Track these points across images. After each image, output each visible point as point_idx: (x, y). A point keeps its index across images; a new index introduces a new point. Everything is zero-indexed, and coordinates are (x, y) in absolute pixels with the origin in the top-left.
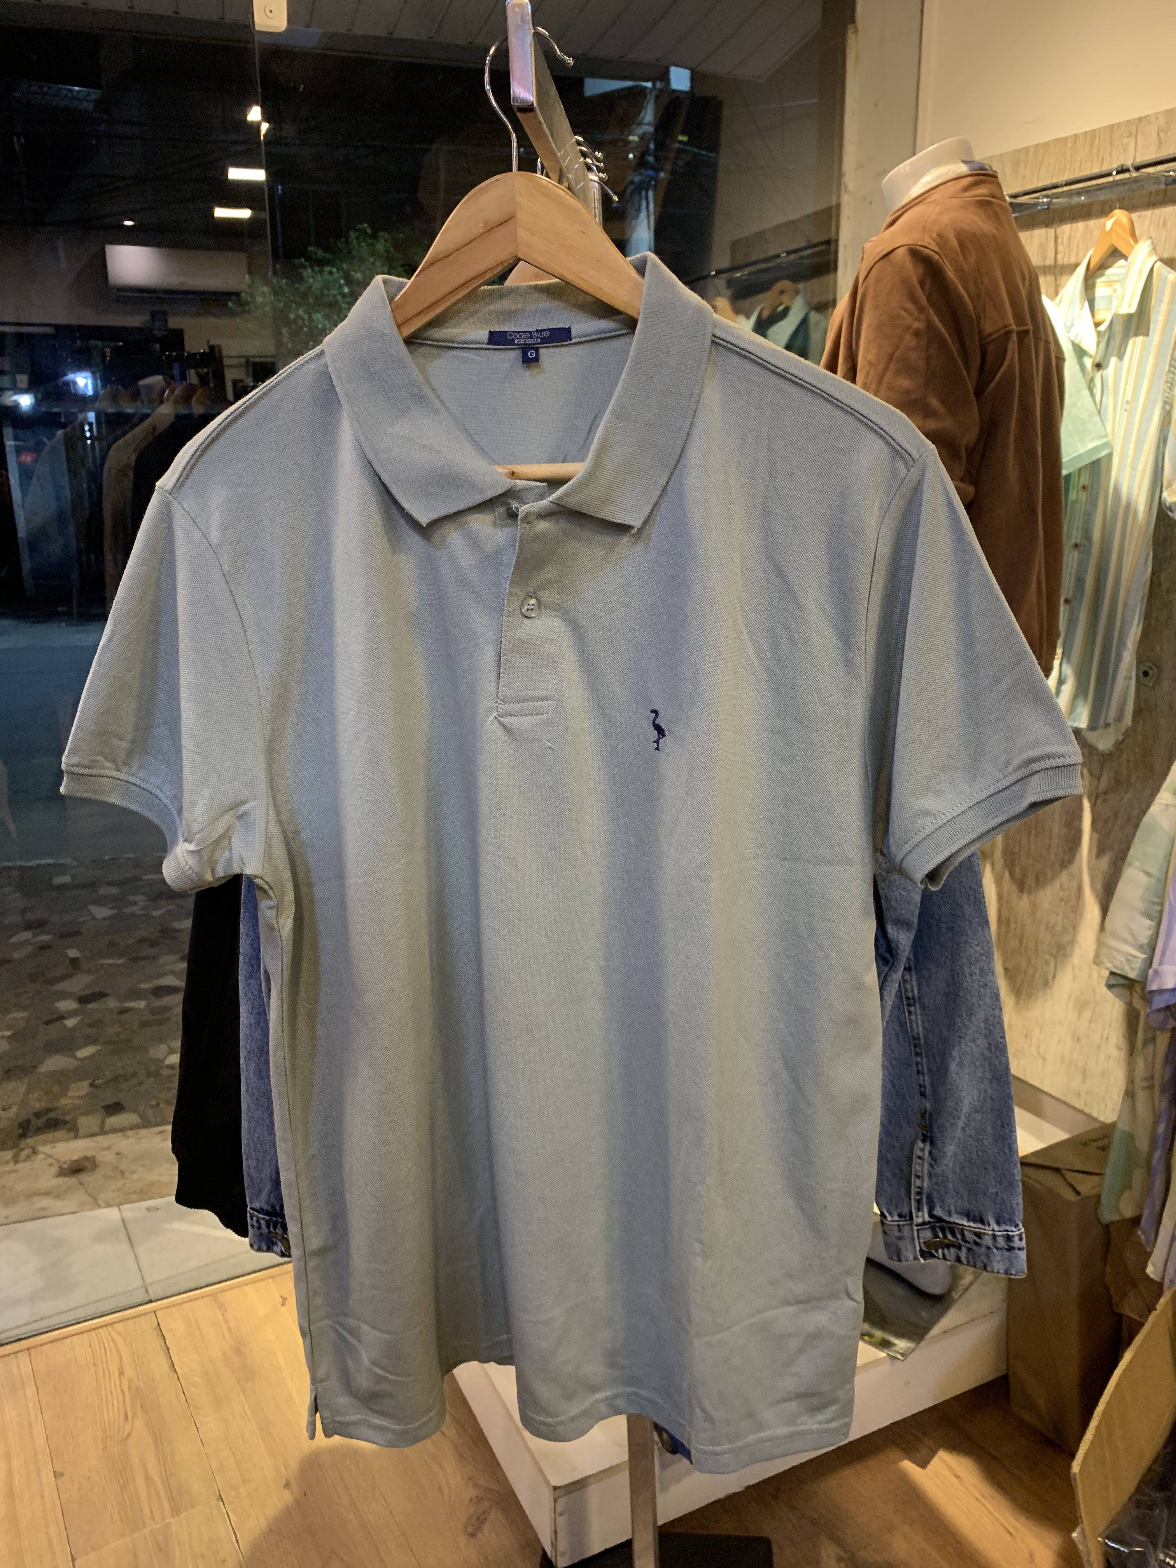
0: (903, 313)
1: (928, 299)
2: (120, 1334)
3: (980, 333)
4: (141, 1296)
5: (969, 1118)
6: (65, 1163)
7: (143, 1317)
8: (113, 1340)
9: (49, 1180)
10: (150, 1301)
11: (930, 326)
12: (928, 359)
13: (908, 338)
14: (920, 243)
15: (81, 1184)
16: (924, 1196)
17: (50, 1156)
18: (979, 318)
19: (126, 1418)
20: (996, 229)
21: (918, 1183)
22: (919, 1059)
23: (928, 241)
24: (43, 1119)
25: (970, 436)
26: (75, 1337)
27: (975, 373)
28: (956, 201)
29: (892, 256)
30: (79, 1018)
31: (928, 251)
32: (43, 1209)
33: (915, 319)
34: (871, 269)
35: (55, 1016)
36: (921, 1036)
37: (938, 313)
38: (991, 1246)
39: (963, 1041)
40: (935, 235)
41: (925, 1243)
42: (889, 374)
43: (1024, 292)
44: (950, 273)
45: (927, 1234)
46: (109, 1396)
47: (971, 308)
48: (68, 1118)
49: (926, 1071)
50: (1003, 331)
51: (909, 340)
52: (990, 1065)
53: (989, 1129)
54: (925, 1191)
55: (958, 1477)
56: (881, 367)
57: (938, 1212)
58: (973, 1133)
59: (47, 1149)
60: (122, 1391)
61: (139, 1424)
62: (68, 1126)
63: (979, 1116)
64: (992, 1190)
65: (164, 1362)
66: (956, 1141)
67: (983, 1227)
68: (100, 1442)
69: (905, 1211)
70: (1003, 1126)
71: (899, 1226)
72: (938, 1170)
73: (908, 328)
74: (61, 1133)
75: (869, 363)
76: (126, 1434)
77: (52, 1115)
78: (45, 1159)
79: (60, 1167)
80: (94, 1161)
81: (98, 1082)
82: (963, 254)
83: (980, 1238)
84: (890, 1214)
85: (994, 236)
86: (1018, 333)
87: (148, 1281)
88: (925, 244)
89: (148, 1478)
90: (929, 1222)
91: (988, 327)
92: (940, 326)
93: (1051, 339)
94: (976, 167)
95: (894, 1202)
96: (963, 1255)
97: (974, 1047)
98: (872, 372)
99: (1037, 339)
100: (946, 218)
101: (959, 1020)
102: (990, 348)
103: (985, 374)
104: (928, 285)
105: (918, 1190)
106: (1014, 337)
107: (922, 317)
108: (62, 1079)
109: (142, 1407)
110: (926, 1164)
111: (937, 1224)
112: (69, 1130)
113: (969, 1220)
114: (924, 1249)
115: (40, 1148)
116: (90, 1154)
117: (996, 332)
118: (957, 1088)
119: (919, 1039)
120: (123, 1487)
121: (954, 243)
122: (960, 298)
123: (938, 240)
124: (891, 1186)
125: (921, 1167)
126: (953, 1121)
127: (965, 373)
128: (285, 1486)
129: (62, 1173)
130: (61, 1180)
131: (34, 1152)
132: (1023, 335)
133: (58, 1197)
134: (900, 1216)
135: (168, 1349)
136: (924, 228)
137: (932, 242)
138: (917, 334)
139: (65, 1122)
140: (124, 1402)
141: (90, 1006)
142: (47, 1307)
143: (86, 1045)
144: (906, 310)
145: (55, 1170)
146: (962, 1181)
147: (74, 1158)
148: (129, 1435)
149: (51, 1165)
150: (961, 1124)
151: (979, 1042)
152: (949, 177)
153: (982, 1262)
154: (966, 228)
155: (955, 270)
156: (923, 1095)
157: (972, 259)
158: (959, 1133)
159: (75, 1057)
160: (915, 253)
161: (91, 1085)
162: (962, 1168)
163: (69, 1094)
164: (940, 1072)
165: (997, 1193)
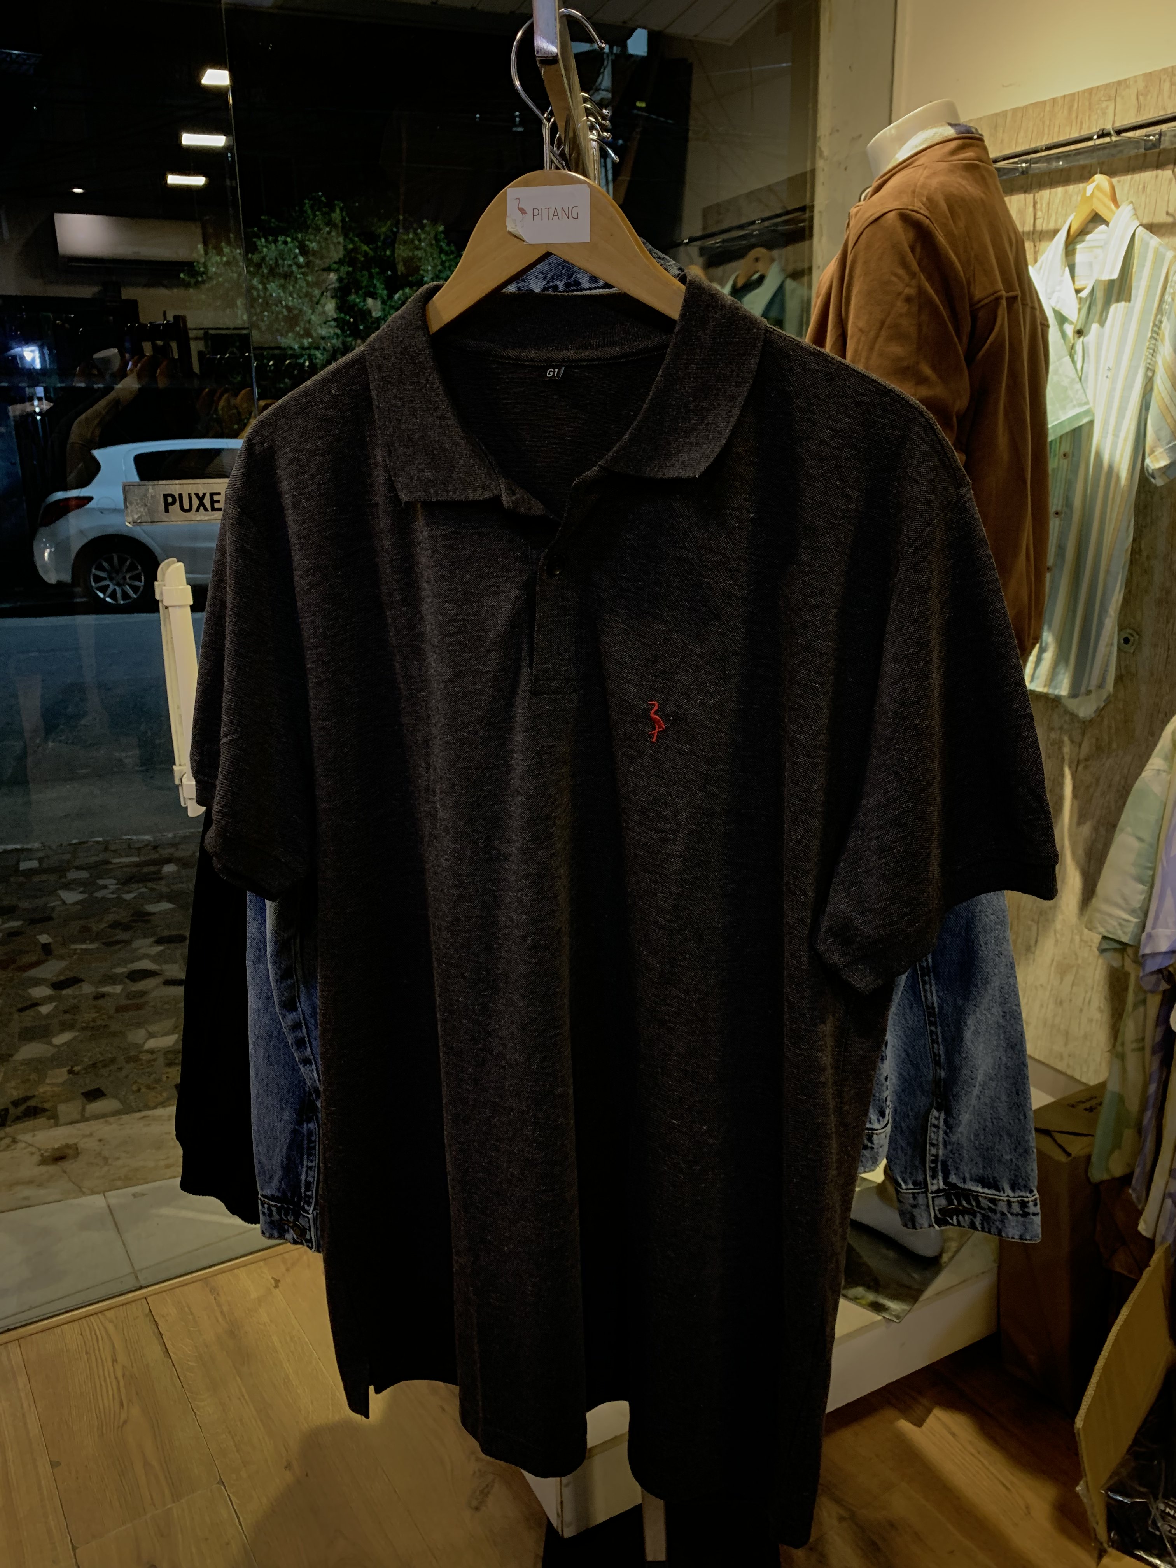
0: (894, 279)
1: (919, 265)
2: (111, 1321)
3: (971, 298)
4: (131, 1283)
5: (984, 1086)
6: (46, 1151)
7: (133, 1304)
8: (105, 1328)
9: (29, 1168)
10: (141, 1288)
11: (921, 291)
12: (920, 326)
13: (899, 304)
14: (910, 207)
15: (65, 1172)
16: (939, 1164)
17: (32, 1145)
18: (969, 284)
19: (122, 1404)
20: (985, 193)
21: (934, 1151)
22: (933, 1028)
23: (918, 205)
24: (23, 1107)
25: (961, 403)
26: (66, 1326)
27: (965, 339)
28: (944, 165)
29: (882, 221)
30: (54, 1004)
31: (918, 215)
32: (26, 1198)
33: (907, 285)
34: (862, 233)
35: (29, 1003)
36: (936, 1005)
37: (929, 279)
38: (1005, 1211)
39: (977, 1009)
40: (925, 199)
41: (939, 1210)
42: (881, 340)
43: (1011, 257)
44: (941, 238)
45: (942, 1202)
46: (103, 1383)
47: (962, 274)
48: (47, 1106)
49: (940, 1041)
50: (993, 297)
51: (900, 306)
52: (1005, 1032)
53: (1004, 1098)
54: (941, 1158)
55: (953, 1435)
56: (872, 334)
57: (953, 1179)
58: (987, 1101)
59: (28, 1137)
60: (116, 1378)
61: (135, 1411)
62: (48, 1113)
63: (993, 1084)
64: (1008, 1157)
65: (157, 1348)
66: (971, 1108)
67: (997, 1193)
68: (96, 1429)
69: (920, 1178)
70: (1018, 1094)
71: (913, 1194)
72: (954, 1138)
73: (900, 294)
74: (41, 1121)
75: (861, 330)
76: (122, 1420)
77: (32, 1103)
78: (25, 1148)
79: (42, 1155)
80: (77, 1149)
81: (76, 1069)
82: (953, 219)
83: (995, 1205)
84: (905, 1183)
85: (982, 201)
86: (1007, 298)
87: (137, 1267)
88: (915, 209)
89: (146, 1464)
90: (944, 1190)
91: (978, 293)
92: (931, 291)
93: (1037, 306)
94: (963, 129)
95: (908, 1171)
96: (978, 1222)
97: (989, 1016)
98: (863, 338)
99: (1024, 305)
100: (934, 182)
101: (974, 989)
102: (981, 314)
103: (976, 340)
104: (918, 250)
105: (932, 1158)
106: (1004, 302)
107: (914, 283)
108: (39, 1066)
109: (137, 1394)
110: (941, 1133)
111: (951, 1191)
112: (49, 1118)
113: (983, 1187)
114: (939, 1216)
115: (20, 1137)
116: (71, 1141)
117: (986, 298)
118: (972, 1056)
119: (933, 1008)
120: (122, 1474)
121: (944, 207)
122: (952, 263)
123: (928, 205)
124: (906, 1154)
125: (936, 1135)
126: (969, 1090)
127: (956, 340)
128: (286, 1467)
129: (44, 1161)
130: (44, 1169)
131: (14, 1141)
132: (1012, 300)
133: (40, 1185)
134: (915, 1183)
135: (161, 1334)
136: (914, 192)
137: (922, 206)
138: (908, 300)
139: (44, 1110)
140: (119, 1388)
141: (64, 992)
142: (35, 1297)
143: (62, 1031)
144: (896, 275)
145: (36, 1158)
146: (977, 1149)
147: (56, 1146)
148: (125, 1422)
149: (32, 1154)
150: (976, 1092)
151: (994, 1010)
152: (936, 140)
153: (997, 1228)
154: (956, 192)
155: (945, 235)
156: (937, 1063)
157: (962, 224)
158: (974, 1102)
159: (50, 1043)
160: (905, 217)
161: (70, 1072)
162: (977, 1135)
163: (48, 1081)
164: (955, 1042)
165: (1011, 1160)
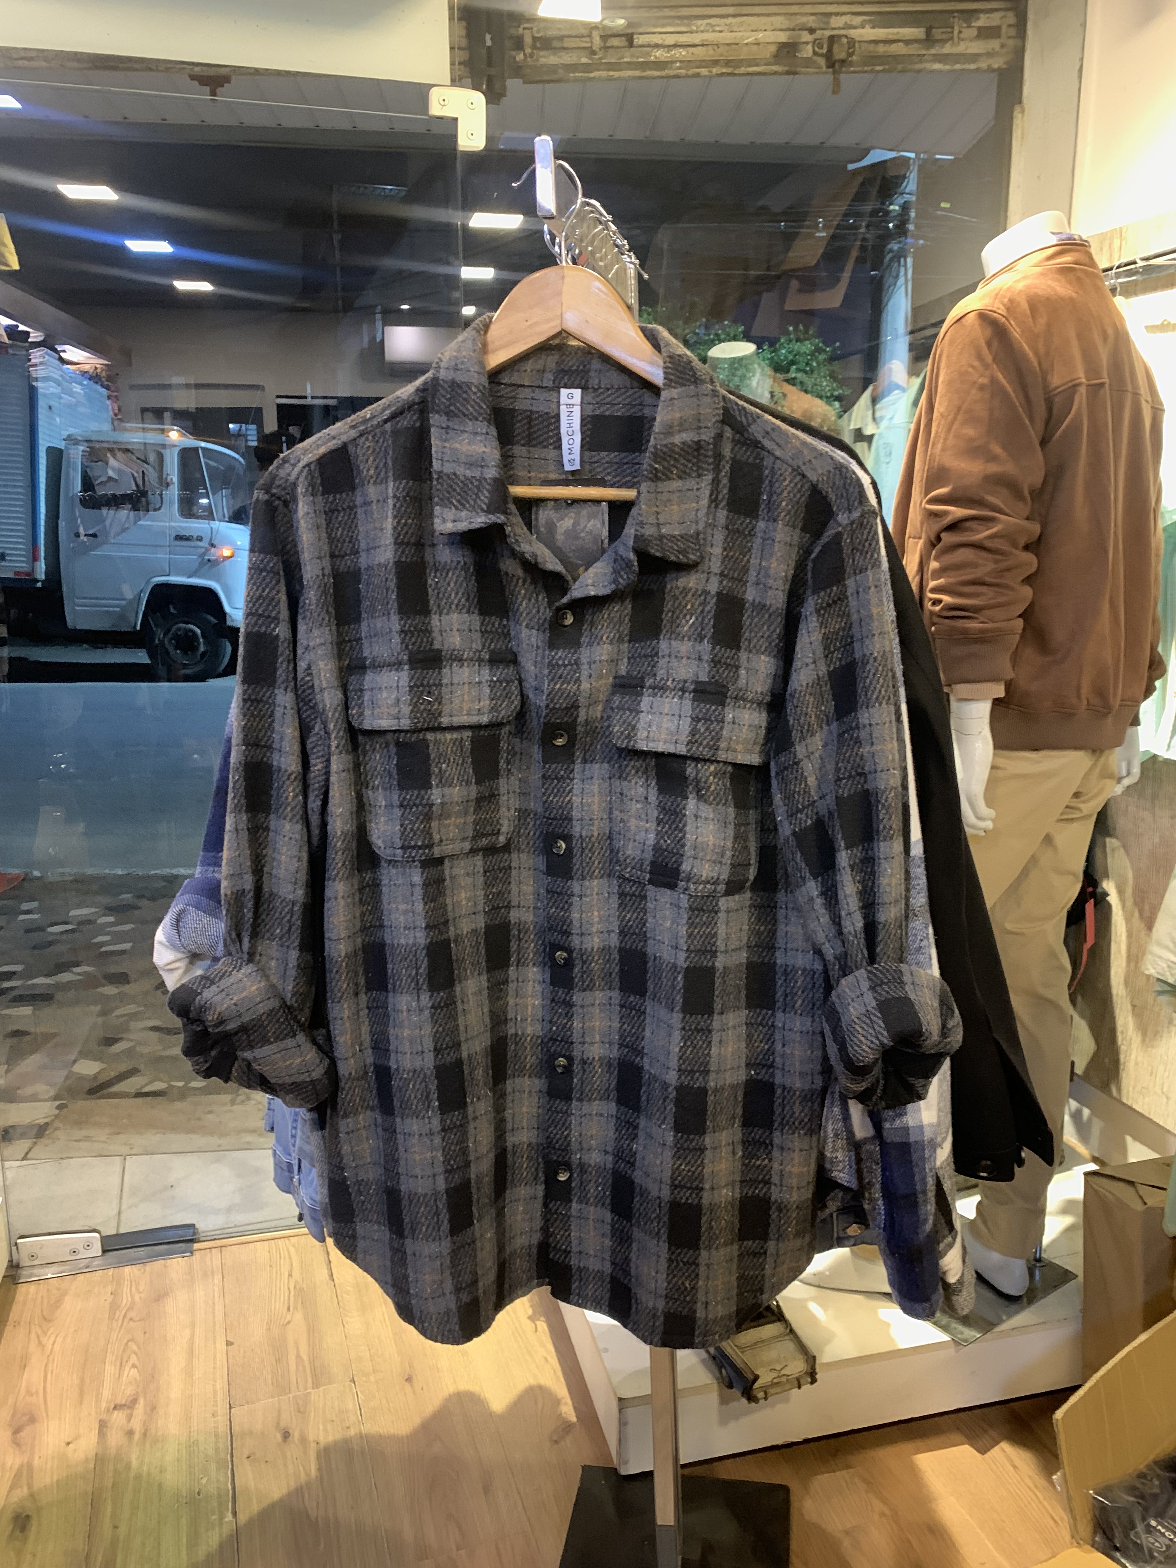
0: (970, 370)
1: (993, 357)
2: (294, 1246)
8: (287, 1249)
11: (993, 381)
12: (991, 410)
13: (974, 391)
14: (990, 308)
17: (260, 1103)
18: (1044, 374)
19: (289, 1309)
23: (999, 306)
25: (1034, 480)
26: (260, 1242)
27: (1040, 424)
28: (1038, 269)
29: (964, 320)
31: (996, 315)
32: (248, 1143)
33: (981, 376)
34: (947, 332)
37: (1003, 371)
40: (1006, 300)
42: (957, 423)
43: (1102, 349)
44: (1016, 333)
46: (278, 1290)
47: (1036, 364)
50: (1071, 384)
51: (975, 394)
56: (950, 417)
60: (289, 1289)
61: (299, 1316)
65: (325, 1272)
68: (265, 1324)
73: (975, 383)
75: (943, 415)
76: (286, 1321)
82: (1033, 316)
86: (1088, 386)
88: (995, 309)
89: (298, 1356)
91: (1056, 380)
92: (1004, 381)
93: (1143, 390)
98: (943, 422)
99: (1122, 391)
100: (1020, 286)
102: (1057, 400)
103: (1051, 422)
104: (995, 344)
106: (1083, 390)
107: (987, 373)
109: (302, 1302)
115: (253, 1097)
117: (1064, 385)
120: (278, 1361)
121: (1025, 306)
122: (1025, 355)
123: (1008, 305)
127: (1027, 422)
128: (406, 1380)
132: (1096, 386)
133: (261, 1135)
135: (330, 1262)
136: (997, 295)
137: (1002, 307)
138: (982, 388)
140: (289, 1296)
142: (240, 1218)
144: (973, 367)
148: (289, 1322)
152: (1037, 248)
154: (1041, 292)
155: (1023, 332)
157: (1043, 321)
160: (983, 316)
